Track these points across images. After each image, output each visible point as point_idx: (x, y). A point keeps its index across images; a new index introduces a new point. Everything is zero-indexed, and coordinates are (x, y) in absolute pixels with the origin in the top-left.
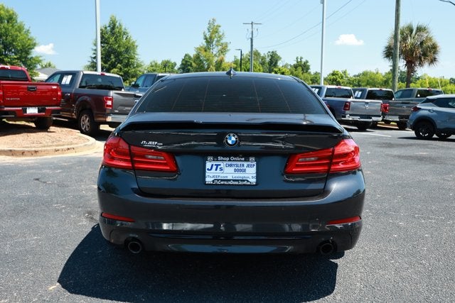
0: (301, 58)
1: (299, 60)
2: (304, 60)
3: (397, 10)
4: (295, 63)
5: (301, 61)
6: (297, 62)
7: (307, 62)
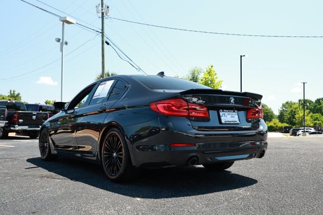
0: (14, 91)
1: (12, 93)
2: (16, 93)
3: (103, 62)
4: (9, 94)
5: (14, 94)
6: (11, 94)
7: (19, 94)
